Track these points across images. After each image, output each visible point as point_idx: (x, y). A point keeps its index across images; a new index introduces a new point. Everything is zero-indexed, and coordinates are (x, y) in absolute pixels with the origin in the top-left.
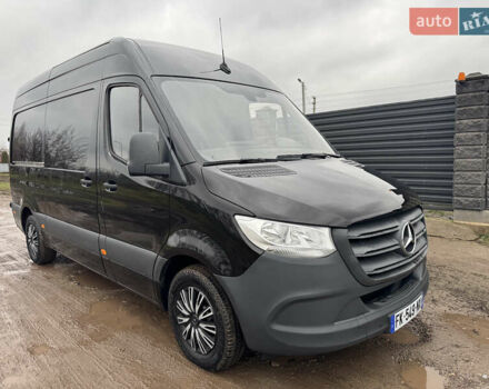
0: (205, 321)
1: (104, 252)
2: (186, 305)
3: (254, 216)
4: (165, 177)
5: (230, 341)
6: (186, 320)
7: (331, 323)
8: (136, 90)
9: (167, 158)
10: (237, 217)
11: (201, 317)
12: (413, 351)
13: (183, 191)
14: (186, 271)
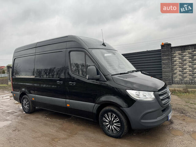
0: (115, 123)
1: (68, 105)
2: (108, 119)
3: (133, 90)
4: (98, 80)
5: (126, 127)
6: (108, 123)
7: (156, 118)
8: (83, 53)
9: (98, 74)
10: (127, 90)
11: (114, 121)
12: (171, 126)
13: (105, 84)
14: (107, 108)
